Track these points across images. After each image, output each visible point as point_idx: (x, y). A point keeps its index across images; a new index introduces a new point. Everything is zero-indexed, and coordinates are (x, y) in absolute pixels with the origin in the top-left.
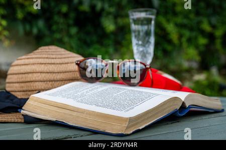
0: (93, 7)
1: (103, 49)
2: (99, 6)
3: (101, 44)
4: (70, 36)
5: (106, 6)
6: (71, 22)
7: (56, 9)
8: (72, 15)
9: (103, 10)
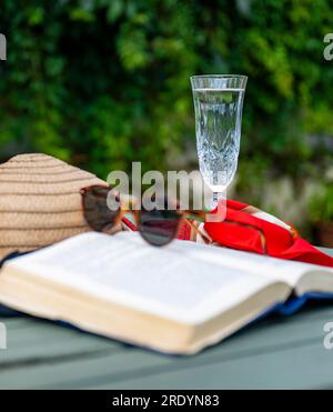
0: (101, 12)
1: (120, 109)
2: (115, 9)
3: (117, 98)
4: (48, 79)
5: (131, 10)
6: (50, 46)
7: (18, 19)
8: (54, 30)
9: (123, 18)
